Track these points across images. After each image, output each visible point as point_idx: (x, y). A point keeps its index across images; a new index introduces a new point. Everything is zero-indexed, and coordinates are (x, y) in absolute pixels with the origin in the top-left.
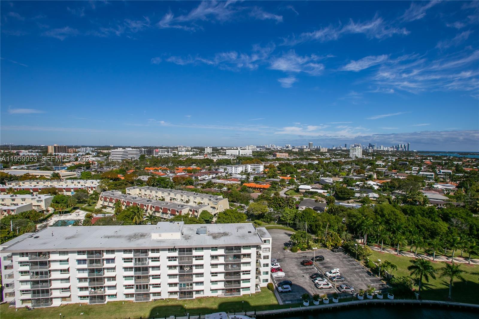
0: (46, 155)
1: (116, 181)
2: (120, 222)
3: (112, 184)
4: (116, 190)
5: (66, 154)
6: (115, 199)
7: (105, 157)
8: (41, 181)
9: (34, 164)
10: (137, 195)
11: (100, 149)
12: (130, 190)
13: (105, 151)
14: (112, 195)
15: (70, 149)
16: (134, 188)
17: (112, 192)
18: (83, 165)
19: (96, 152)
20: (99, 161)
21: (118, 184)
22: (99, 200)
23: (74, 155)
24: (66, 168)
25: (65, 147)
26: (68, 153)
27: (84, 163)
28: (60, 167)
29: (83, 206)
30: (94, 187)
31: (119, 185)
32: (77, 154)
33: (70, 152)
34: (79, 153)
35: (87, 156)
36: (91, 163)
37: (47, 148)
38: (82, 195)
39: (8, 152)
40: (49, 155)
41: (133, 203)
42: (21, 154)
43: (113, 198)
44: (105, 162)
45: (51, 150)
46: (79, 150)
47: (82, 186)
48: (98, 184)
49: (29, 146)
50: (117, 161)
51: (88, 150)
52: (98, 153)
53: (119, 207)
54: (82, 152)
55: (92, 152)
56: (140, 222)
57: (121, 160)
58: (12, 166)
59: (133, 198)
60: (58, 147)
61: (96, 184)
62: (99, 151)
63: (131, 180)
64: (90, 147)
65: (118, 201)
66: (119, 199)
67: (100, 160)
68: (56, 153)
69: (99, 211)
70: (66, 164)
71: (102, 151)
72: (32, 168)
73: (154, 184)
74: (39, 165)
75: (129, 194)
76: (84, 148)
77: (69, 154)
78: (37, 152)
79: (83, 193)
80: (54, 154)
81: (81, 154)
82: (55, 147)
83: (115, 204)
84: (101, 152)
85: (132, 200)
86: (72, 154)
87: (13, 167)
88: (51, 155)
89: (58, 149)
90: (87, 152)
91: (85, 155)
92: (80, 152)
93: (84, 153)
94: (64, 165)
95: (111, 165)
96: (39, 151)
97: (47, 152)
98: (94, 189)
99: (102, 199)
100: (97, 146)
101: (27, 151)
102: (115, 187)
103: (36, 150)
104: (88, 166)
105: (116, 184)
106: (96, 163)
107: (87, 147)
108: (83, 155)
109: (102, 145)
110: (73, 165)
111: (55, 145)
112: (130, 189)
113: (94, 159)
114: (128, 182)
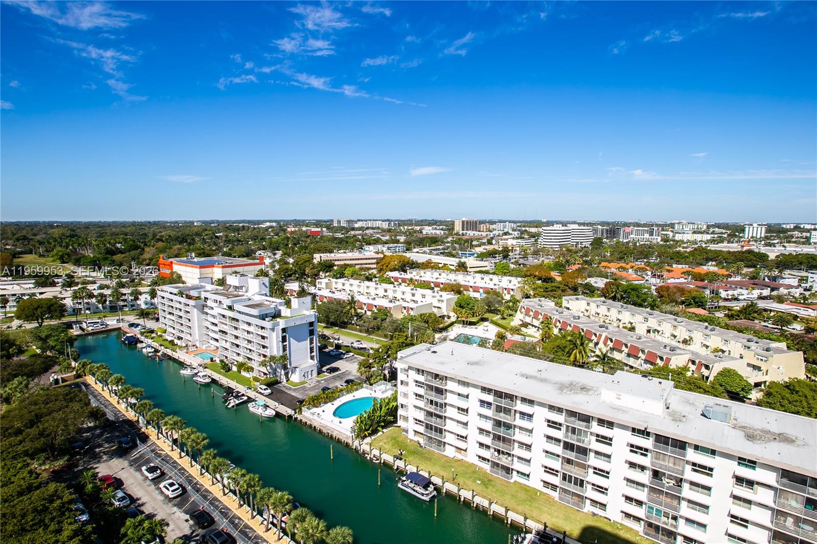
0: (451, 234)
1: (547, 282)
2: (547, 354)
3: (540, 287)
4: (546, 298)
5: (477, 233)
6: (543, 314)
7: (533, 240)
8: (444, 272)
9: (438, 247)
10: (582, 312)
11: (524, 226)
12: (570, 301)
13: (533, 230)
14: (539, 307)
15: (482, 225)
16: (577, 299)
17: (539, 300)
18: (499, 251)
19: (519, 230)
20: (522, 246)
21: (550, 289)
22: (518, 311)
23: (487, 235)
24: (476, 255)
25: (476, 222)
26: (479, 231)
27: (500, 249)
28: (467, 253)
29: (493, 317)
30: (512, 290)
31: (551, 291)
32: (491, 233)
33: (482, 230)
34: (494, 232)
35: (504, 237)
36: (510, 248)
37: (453, 223)
38: (494, 299)
39: (412, 229)
40: (455, 234)
41: (572, 325)
42: (424, 232)
43: (540, 311)
44: (532, 248)
45: (458, 228)
46: (494, 226)
47: (495, 285)
48: (519, 285)
49: (433, 220)
50: (552, 248)
51: (507, 227)
52: (522, 232)
53: (549, 329)
54: (498, 229)
55: (514, 230)
56: (583, 363)
57: (558, 246)
58: (415, 248)
59: (574, 317)
60: (467, 222)
61: (515, 285)
62: (524, 229)
63: (573, 283)
64: (510, 222)
65: (547, 318)
66: (549, 315)
67: (524, 244)
68: (464, 232)
69: (517, 330)
70: (476, 248)
71: (527, 229)
72: (435, 252)
73: (615, 295)
74: (443, 249)
75: (568, 309)
76: (502, 224)
77: (480, 233)
78: (442, 229)
79: (495, 297)
80: (461, 232)
81: (496, 233)
82: (463, 222)
83: (542, 323)
84: (526, 231)
85: (572, 319)
86: (484, 234)
87: (415, 250)
88: (457, 234)
89: (468, 225)
90: (506, 230)
91: (503, 235)
92: (495, 230)
93: (501, 233)
94: (473, 250)
95: (541, 253)
96: (444, 227)
97: (453, 229)
98: (512, 293)
99: (523, 310)
100: (521, 220)
101: (431, 228)
102: (544, 293)
103: (441, 227)
104: (505, 253)
105: (546, 288)
106: (518, 249)
107: (505, 222)
108: (499, 235)
109: (528, 220)
110: (485, 251)
111: (464, 219)
112: (571, 299)
113: (514, 242)
114: (567, 286)
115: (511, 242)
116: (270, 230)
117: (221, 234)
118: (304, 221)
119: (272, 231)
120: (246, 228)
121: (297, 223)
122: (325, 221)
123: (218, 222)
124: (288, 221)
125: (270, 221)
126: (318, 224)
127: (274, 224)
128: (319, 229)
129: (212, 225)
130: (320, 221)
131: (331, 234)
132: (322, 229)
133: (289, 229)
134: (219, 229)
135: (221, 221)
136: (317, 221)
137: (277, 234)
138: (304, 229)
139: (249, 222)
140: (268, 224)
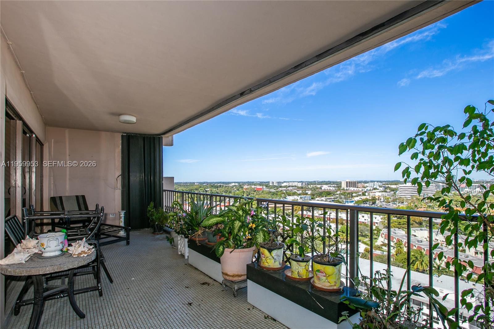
0: (340, 190)
1: (401, 219)
2: (398, 263)
3: (396, 222)
4: (400, 228)
5: (356, 189)
6: (396, 238)
7: (393, 192)
8: (333, 212)
9: (331, 197)
10: (425, 238)
11: (387, 184)
12: (416, 231)
13: (394, 186)
14: (394, 234)
15: (359, 184)
16: (421, 230)
17: (394, 230)
18: (370, 200)
19: (384, 187)
20: (386, 196)
21: (402, 223)
22: (380, 236)
23: (362, 190)
24: (354, 202)
25: (355, 182)
26: (357, 188)
27: (371, 198)
28: (349, 200)
29: (364, 239)
30: (377, 223)
31: (403, 224)
32: (365, 189)
33: (359, 187)
34: (367, 188)
35: (374, 191)
36: (377, 198)
37: (341, 183)
39: (315, 187)
40: (342, 190)
41: (417, 246)
42: (323, 189)
43: (394, 237)
44: (392, 198)
45: (344, 186)
46: (367, 185)
47: (365, 220)
48: (381, 220)
49: (329, 181)
50: (405, 197)
51: (376, 185)
52: (386, 188)
53: (401, 248)
54: (369, 186)
55: (380, 187)
56: (423, 270)
57: (410, 197)
58: (317, 197)
59: (418, 241)
60: (350, 182)
61: (378, 220)
62: (387, 186)
63: (419, 220)
64: (378, 182)
65: (399, 241)
66: (401, 239)
67: (387, 195)
68: (348, 188)
69: (379, 248)
70: (355, 198)
71: (389, 186)
72: (329, 200)
73: (450, 228)
74: (334, 198)
75: (415, 236)
76: (372, 183)
77: (358, 189)
78: (334, 187)
79: (365, 227)
80: (346, 188)
81: (369, 188)
82: (347, 182)
83: (396, 244)
84: (389, 187)
85: (417, 242)
86: (360, 189)
87: (317, 199)
88: (343, 189)
89: (349, 184)
90: (375, 187)
91: (373, 190)
92: (368, 187)
93: (372, 188)
94: (353, 199)
95: (398, 201)
96: (336, 185)
97: (341, 186)
98: (376, 225)
99: (383, 236)
100: (386, 180)
101: (327, 186)
102: (398, 226)
103: (333, 185)
104: (374, 201)
105: (400, 222)
106: (382, 198)
107: (374, 182)
108: (370, 190)
109: (391, 180)
110: (361, 199)
111: (347, 180)
112: (416, 230)
113: (380, 194)
114: (415, 221)
115: (377, 194)
116: (234, 187)
117: (208, 189)
118: (253, 182)
119: (236, 188)
120: (222, 186)
121: (250, 183)
122: (265, 183)
123: (207, 183)
124: (244, 182)
125: (235, 183)
126: (261, 184)
127: (237, 184)
128: (261, 187)
129: (204, 184)
130: (262, 182)
131: (268, 190)
132: (263, 187)
133: (245, 187)
134: (207, 187)
135: (209, 183)
136: (261, 182)
137: (238, 190)
138: (253, 187)
139: (223, 183)
140: (233, 184)
